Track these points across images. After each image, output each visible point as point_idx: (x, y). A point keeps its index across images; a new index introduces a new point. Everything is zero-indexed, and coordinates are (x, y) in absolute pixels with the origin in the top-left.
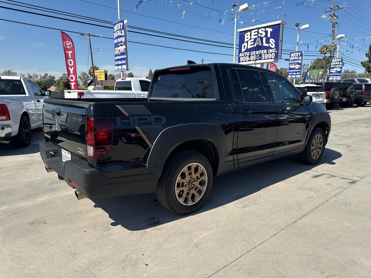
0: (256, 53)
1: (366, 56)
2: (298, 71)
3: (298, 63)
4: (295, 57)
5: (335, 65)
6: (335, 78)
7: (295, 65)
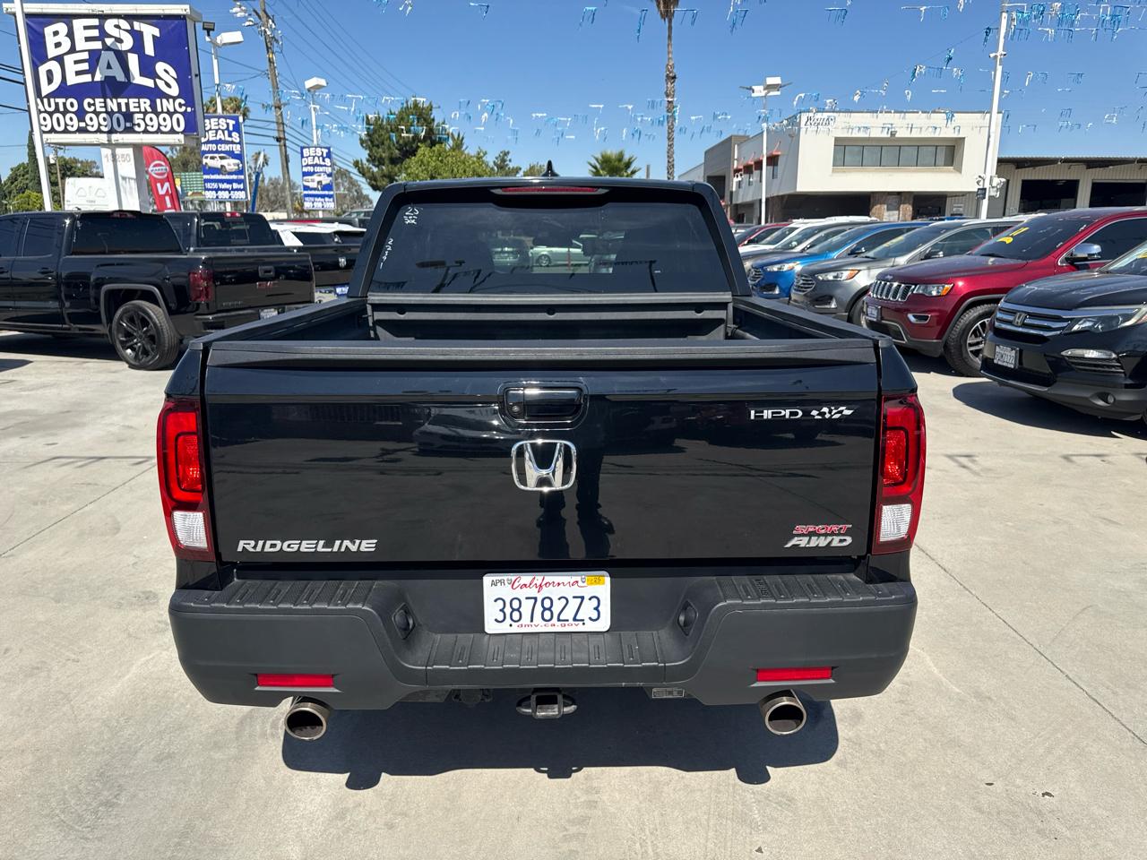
0: (105, 107)
1: (362, 145)
2: (234, 177)
3: (231, 154)
4: (216, 133)
5: (314, 166)
6: (320, 205)
7: (221, 158)
